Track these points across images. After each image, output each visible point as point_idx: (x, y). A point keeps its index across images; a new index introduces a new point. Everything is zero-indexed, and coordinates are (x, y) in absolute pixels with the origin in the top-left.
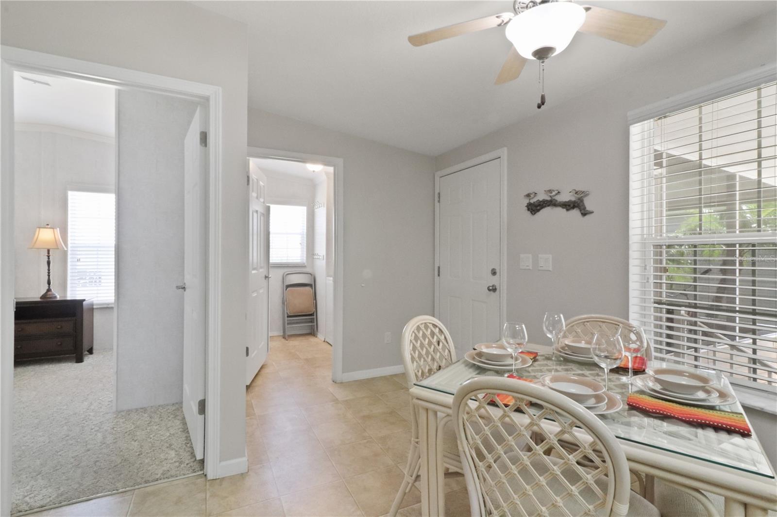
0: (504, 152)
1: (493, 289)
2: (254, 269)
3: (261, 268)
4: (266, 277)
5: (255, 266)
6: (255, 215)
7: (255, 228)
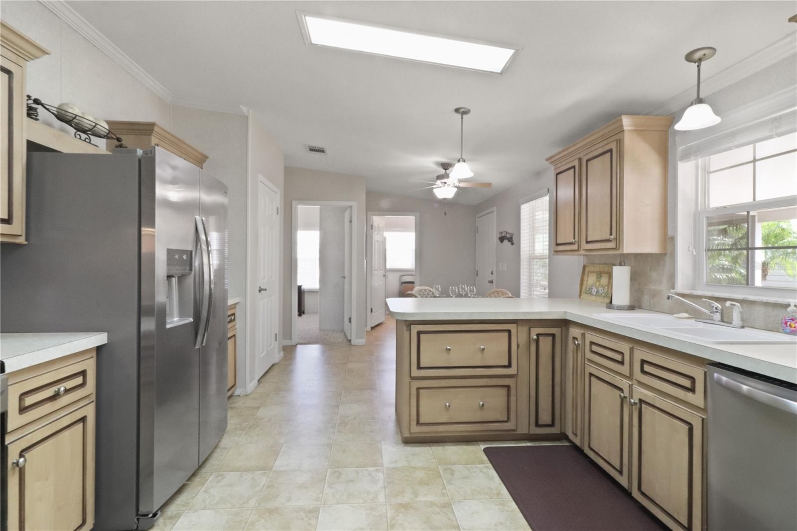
0: (495, 208)
1: (491, 282)
2: (376, 270)
3: (381, 270)
4: (384, 276)
5: (376, 269)
6: (376, 243)
7: (376, 251)
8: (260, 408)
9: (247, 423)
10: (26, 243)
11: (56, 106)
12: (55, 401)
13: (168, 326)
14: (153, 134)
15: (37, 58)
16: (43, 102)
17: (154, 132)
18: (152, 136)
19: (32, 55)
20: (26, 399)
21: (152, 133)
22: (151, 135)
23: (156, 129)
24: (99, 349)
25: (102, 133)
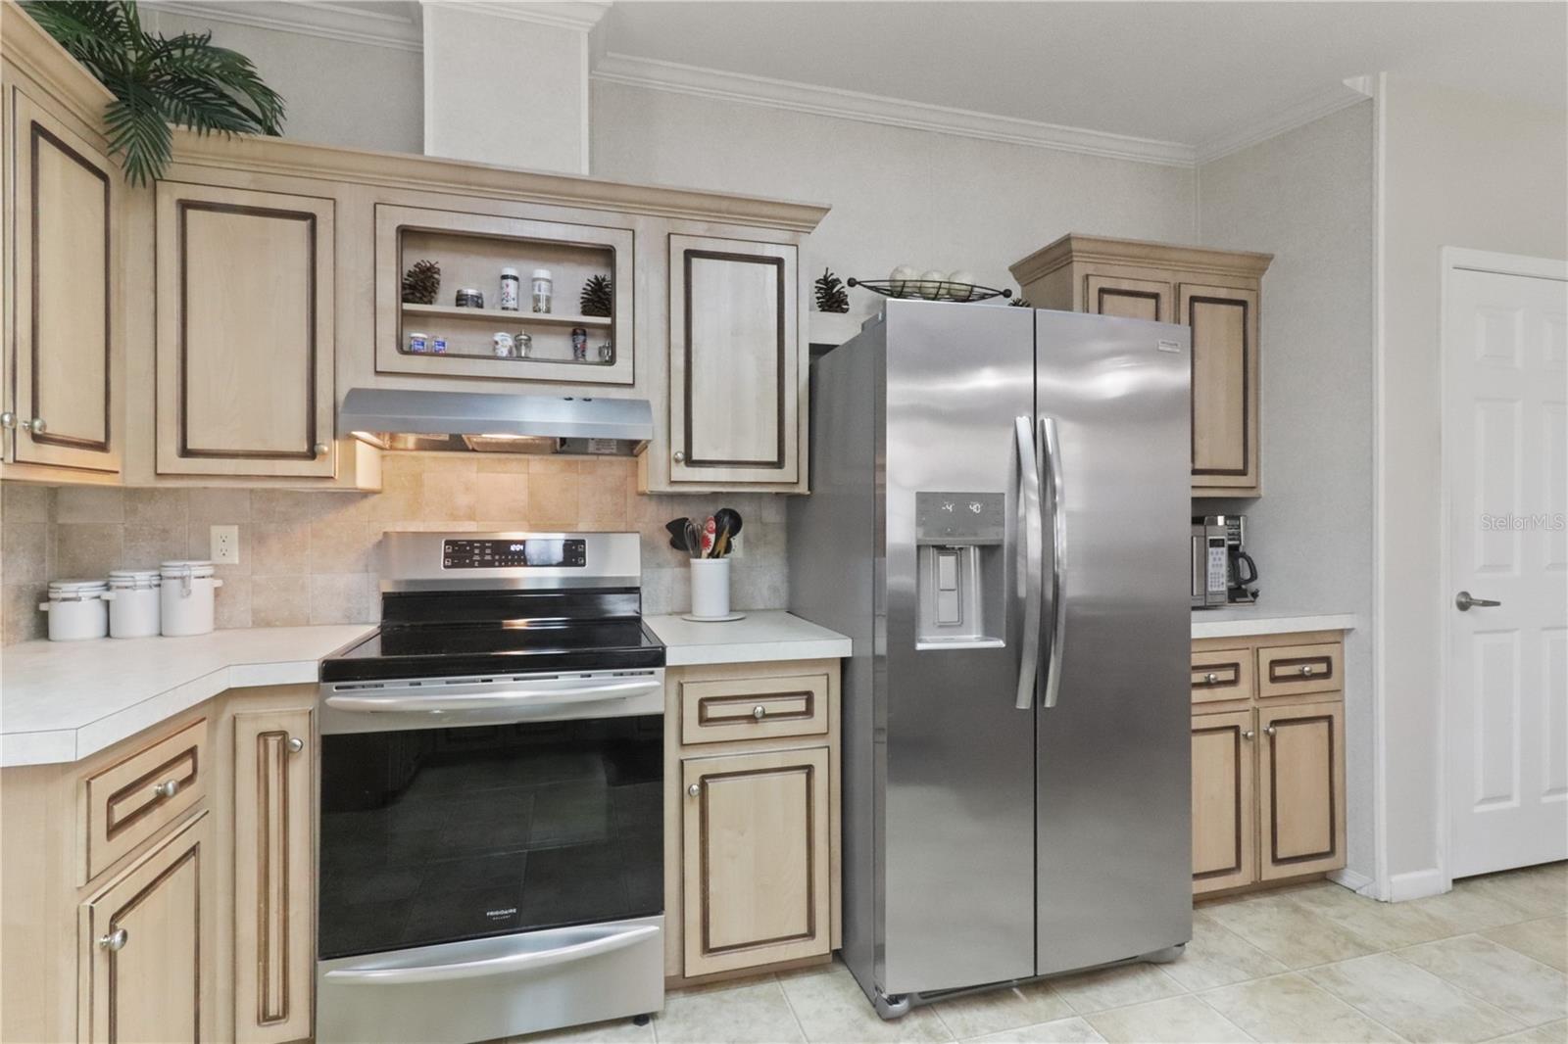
8: (1372, 950)
9: (1285, 968)
10: (809, 493)
11: (888, 279)
12: (754, 725)
13: (920, 646)
14: (1075, 259)
15: (817, 222)
16: (858, 280)
17: (1074, 254)
18: (1075, 264)
19: (810, 222)
20: (709, 707)
21: (1072, 257)
22: (1072, 262)
23: (1075, 245)
24: (845, 663)
25: (963, 293)
